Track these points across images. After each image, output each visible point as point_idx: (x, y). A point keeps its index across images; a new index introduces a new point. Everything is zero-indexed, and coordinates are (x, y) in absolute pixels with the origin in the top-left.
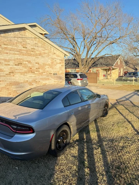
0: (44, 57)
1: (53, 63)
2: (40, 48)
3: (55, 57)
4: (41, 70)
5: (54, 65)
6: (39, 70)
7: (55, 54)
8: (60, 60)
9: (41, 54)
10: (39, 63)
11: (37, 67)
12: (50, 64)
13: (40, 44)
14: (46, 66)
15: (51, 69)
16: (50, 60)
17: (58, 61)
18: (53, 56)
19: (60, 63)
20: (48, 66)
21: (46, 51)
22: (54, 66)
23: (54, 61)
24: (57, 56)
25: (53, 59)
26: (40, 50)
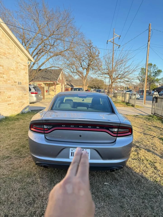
0: (8, 58)
1: (17, 68)
2: (4, 45)
3: (20, 61)
4: (5, 76)
5: (19, 71)
6: (4, 76)
7: (20, 57)
8: (24, 65)
9: (5, 54)
10: (3, 66)
11: (2, 72)
12: (15, 69)
13: (4, 40)
14: (11, 71)
15: (15, 75)
16: (14, 64)
17: (23, 67)
18: (18, 58)
19: (24, 70)
20: (12, 72)
21: (11, 51)
22: (18, 73)
23: (18, 65)
24: (21, 60)
25: (18, 63)
26: (4, 48)
